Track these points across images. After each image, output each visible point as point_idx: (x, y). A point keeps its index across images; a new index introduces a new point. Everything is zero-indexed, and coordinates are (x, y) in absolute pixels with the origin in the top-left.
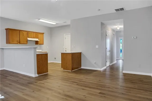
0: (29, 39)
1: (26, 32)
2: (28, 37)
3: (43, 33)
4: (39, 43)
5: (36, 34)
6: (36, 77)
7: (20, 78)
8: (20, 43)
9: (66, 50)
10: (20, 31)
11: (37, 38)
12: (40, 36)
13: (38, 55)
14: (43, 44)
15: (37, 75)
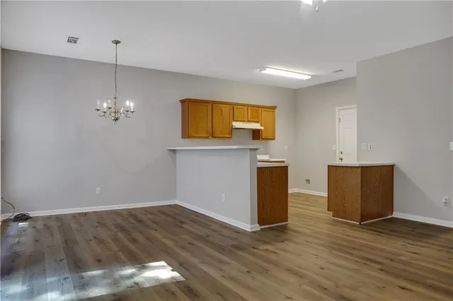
0: (236, 125)
1: (229, 106)
2: (234, 120)
3: (274, 108)
4: (264, 135)
5: (255, 111)
6: (254, 232)
7: (214, 231)
8: (212, 135)
9: (341, 156)
10: (214, 105)
11: (258, 122)
12: (265, 115)
13: (260, 170)
14: (274, 139)
15: (257, 227)
